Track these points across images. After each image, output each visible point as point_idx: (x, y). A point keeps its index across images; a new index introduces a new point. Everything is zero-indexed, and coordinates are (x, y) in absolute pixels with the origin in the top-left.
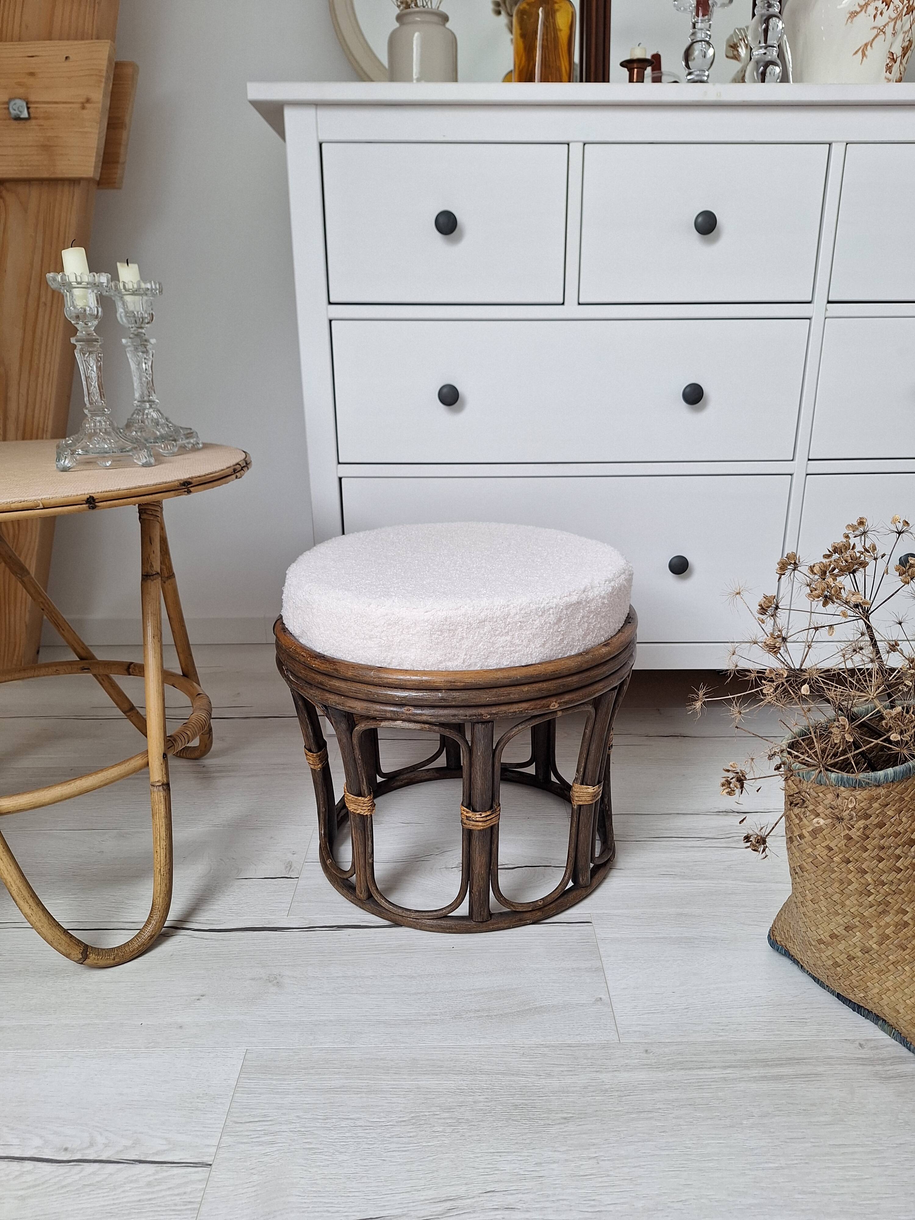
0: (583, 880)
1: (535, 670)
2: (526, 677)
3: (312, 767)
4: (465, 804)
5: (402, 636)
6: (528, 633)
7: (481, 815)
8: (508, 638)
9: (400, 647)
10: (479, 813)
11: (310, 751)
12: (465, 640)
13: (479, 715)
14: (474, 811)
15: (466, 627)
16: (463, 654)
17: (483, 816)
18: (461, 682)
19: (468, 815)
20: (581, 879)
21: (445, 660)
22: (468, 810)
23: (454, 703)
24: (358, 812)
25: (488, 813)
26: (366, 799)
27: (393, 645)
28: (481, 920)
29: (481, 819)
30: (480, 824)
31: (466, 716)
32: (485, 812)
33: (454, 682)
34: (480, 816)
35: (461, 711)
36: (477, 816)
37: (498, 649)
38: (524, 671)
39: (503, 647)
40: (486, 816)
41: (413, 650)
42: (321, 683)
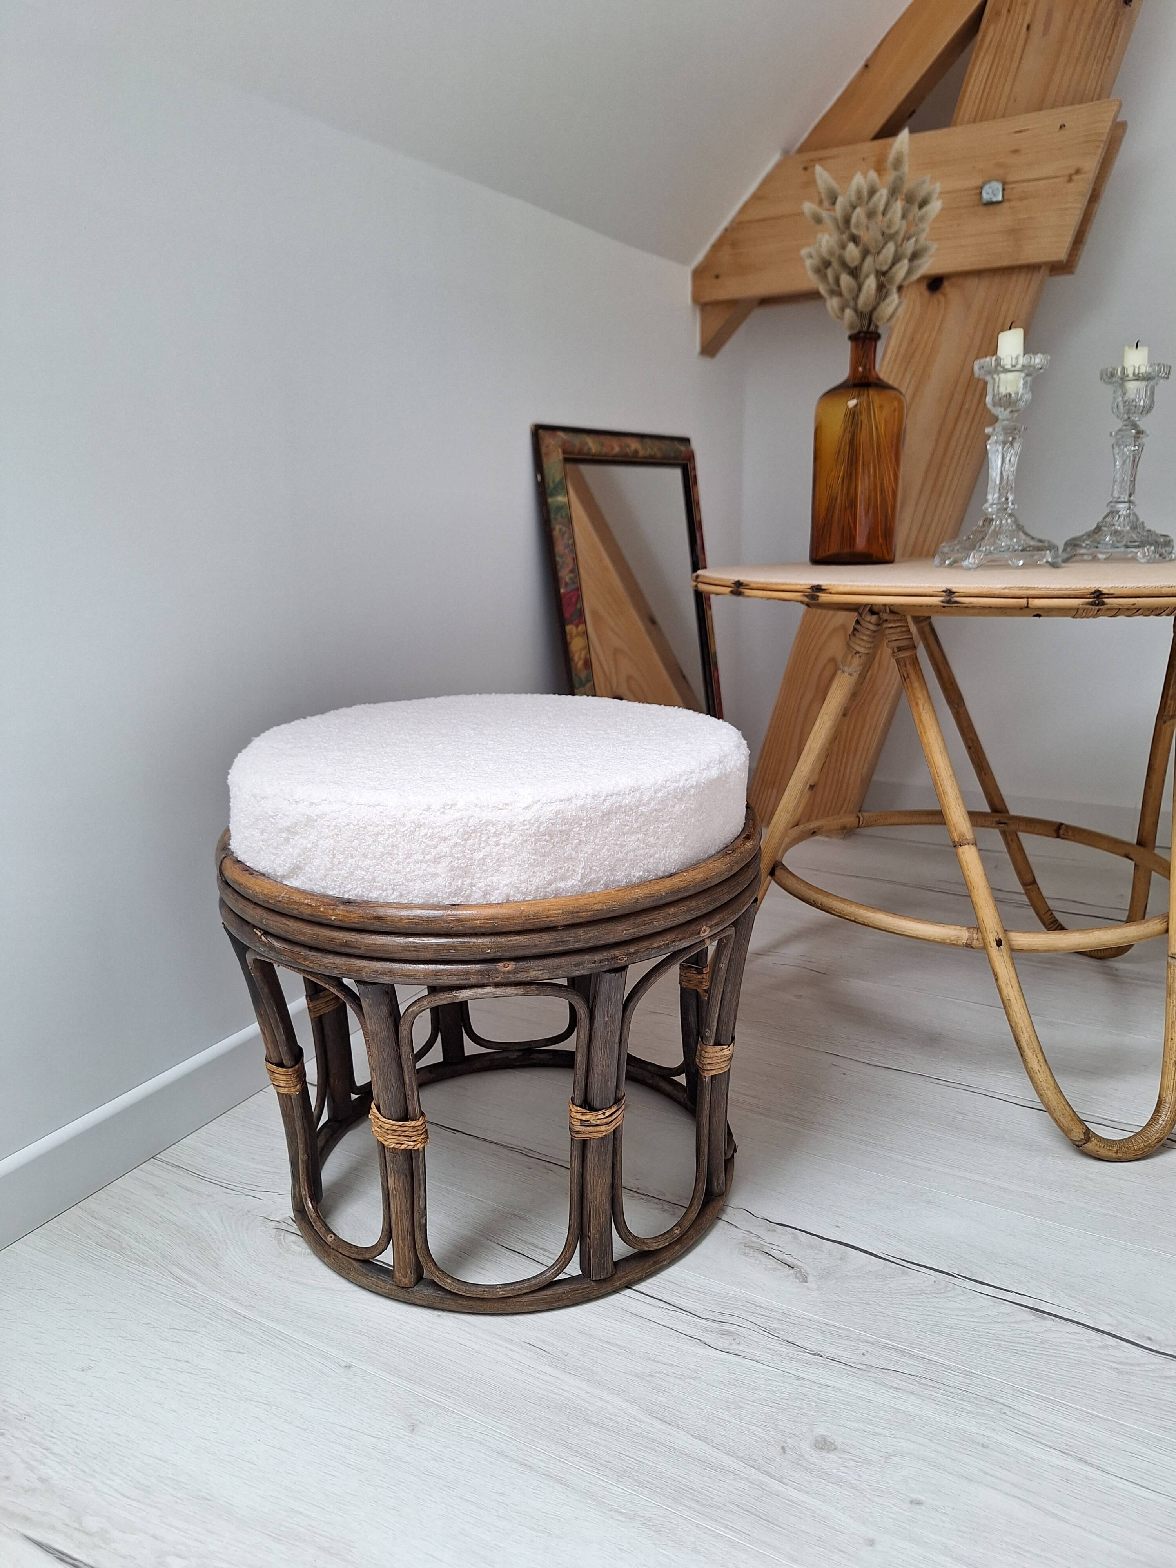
0: (718, 1184)
1: (681, 881)
2: (673, 892)
3: (284, 1091)
4: (578, 1102)
5: (488, 849)
6: (665, 825)
7: (604, 1114)
8: (641, 836)
9: (485, 868)
10: (602, 1112)
11: (280, 1065)
12: (583, 845)
13: (612, 959)
14: (593, 1109)
15: (584, 824)
16: (581, 867)
17: (607, 1114)
18: (587, 911)
19: (584, 1118)
20: (716, 1184)
21: (555, 880)
22: (584, 1111)
23: (577, 945)
24: (403, 1147)
25: (613, 1110)
26: (419, 1123)
27: (472, 864)
28: (605, 1277)
29: (605, 1121)
30: (603, 1128)
31: (595, 962)
32: (610, 1108)
33: (578, 912)
34: (603, 1116)
35: (587, 957)
36: (599, 1117)
37: (627, 854)
38: (668, 884)
39: (634, 850)
40: (611, 1115)
41: (505, 870)
42: (347, 944)
